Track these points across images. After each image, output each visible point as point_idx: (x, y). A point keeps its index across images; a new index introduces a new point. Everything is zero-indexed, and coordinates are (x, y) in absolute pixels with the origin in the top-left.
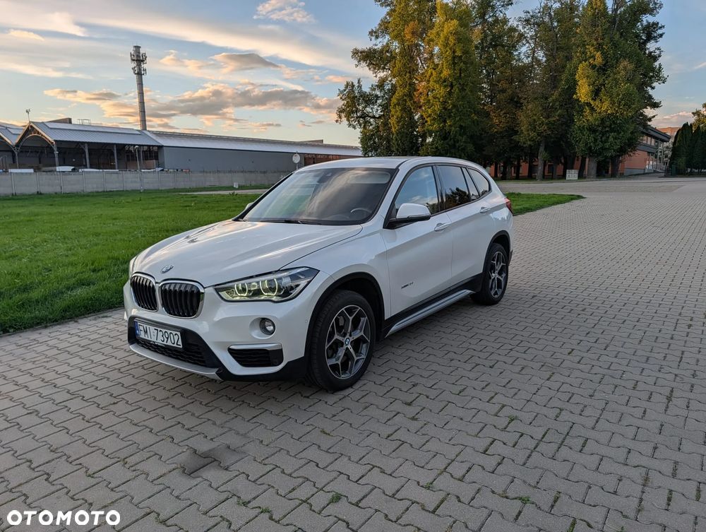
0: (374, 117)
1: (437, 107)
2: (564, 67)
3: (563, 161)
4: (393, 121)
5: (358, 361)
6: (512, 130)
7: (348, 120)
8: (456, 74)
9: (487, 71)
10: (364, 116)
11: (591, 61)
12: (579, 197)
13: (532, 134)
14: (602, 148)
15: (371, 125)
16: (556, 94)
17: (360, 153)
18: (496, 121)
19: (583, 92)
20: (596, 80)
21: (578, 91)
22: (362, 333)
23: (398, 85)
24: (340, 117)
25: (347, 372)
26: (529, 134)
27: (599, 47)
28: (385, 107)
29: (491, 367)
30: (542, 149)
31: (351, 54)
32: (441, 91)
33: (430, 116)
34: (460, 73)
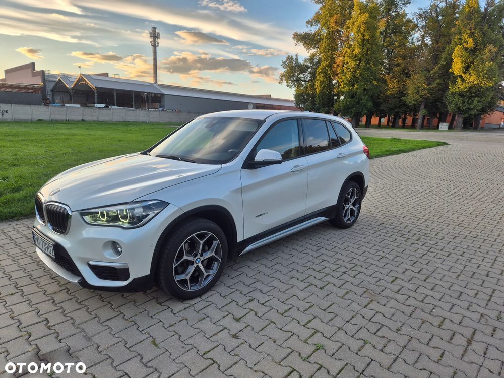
0: (305, 81)
1: (349, 75)
2: (444, 49)
3: (438, 116)
4: (317, 84)
5: (208, 276)
6: (402, 93)
7: (287, 82)
8: (364, 52)
9: (387, 50)
10: (298, 80)
11: (465, 45)
12: (444, 144)
13: (416, 96)
14: (468, 108)
15: (303, 86)
16: (437, 68)
17: (293, 105)
18: (390, 86)
19: (457, 67)
20: (467, 59)
21: (453, 67)
22: (213, 254)
23: (323, 59)
24: (282, 80)
25: (197, 285)
26: (414, 96)
27: (472, 35)
28: (313, 75)
29: (321, 289)
30: (422, 107)
31: (293, 36)
32: (352, 64)
33: (343, 81)
34: (367, 52)
